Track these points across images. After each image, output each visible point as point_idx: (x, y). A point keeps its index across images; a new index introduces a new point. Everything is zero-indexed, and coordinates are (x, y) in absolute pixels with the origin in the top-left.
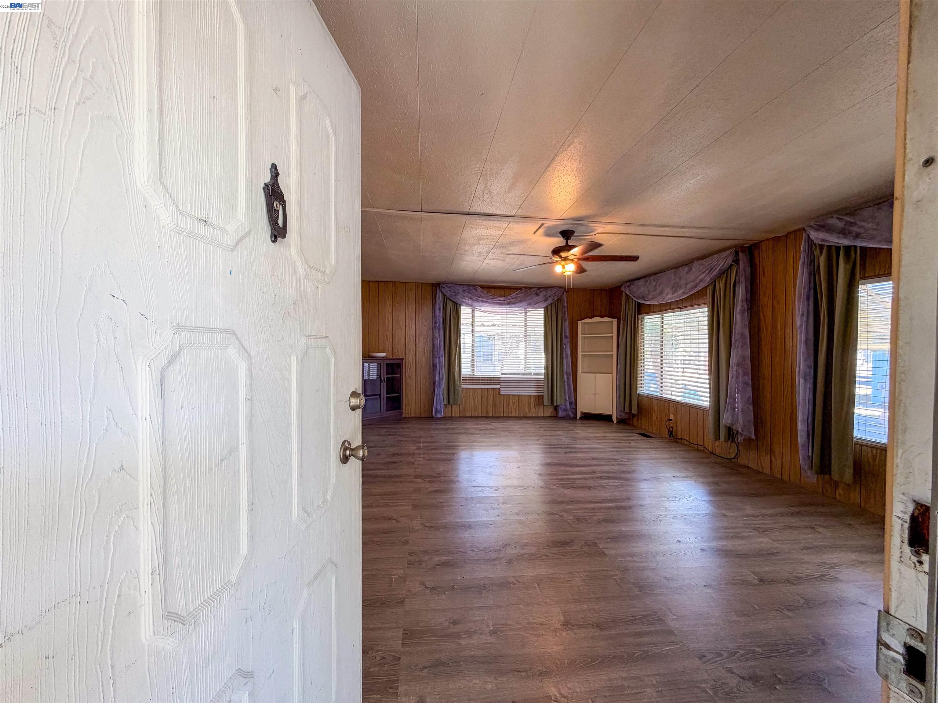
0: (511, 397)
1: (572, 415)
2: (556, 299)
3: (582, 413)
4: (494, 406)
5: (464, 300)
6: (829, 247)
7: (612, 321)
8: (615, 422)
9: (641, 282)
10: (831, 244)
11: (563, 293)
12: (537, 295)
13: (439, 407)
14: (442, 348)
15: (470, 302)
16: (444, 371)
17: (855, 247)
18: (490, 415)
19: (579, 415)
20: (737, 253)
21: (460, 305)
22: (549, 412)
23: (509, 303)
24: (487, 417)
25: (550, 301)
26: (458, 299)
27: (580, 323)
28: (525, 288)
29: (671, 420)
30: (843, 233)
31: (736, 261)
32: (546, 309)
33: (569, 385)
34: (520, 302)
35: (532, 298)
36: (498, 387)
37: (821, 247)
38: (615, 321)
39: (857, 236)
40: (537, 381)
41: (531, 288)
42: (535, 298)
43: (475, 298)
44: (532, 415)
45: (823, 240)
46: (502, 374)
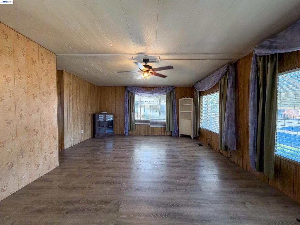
0: (154, 128)
1: (177, 135)
2: (170, 91)
3: (181, 134)
4: (148, 131)
5: (135, 92)
6: (264, 57)
7: (191, 99)
8: (192, 138)
9: (199, 83)
10: (264, 55)
11: (173, 89)
12: (163, 89)
13: (127, 131)
14: (128, 110)
15: (137, 93)
16: (128, 118)
17: (276, 54)
18: (147, 134)
19: (180, 135)
20: (228, 66)
21: (134, 94)
22: (169, 134)
23: (152, 93)
24: (145, 135)
25: (168, 92)
26: (133, 92)
27: (180, 100)
28: (159, 87)
29: (209, 139)
30: (270, 47)
31: (228, 70)
32: (167, 95)
33: (176, 124)
34: (156, 92)
35: (161, 91)
36: (149, 124)
37: (260, 57)
38: (192, 99)
39: (276, 48)
40: (164, 122)
41: (160, 87)
42: (162, 91)
43: (139, 91)
44: (162, 135)
45: (260, 53)
46: (151, 119)
